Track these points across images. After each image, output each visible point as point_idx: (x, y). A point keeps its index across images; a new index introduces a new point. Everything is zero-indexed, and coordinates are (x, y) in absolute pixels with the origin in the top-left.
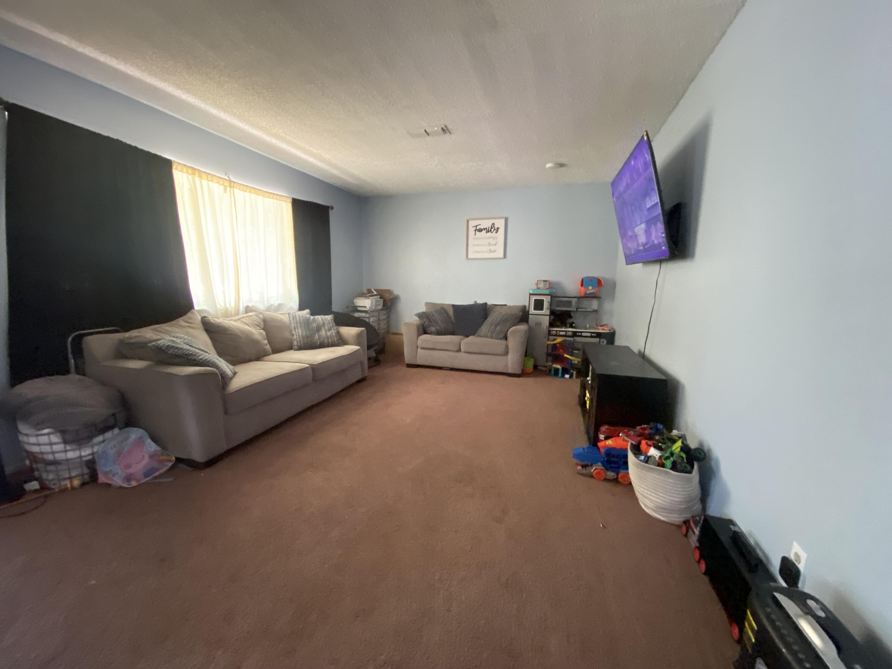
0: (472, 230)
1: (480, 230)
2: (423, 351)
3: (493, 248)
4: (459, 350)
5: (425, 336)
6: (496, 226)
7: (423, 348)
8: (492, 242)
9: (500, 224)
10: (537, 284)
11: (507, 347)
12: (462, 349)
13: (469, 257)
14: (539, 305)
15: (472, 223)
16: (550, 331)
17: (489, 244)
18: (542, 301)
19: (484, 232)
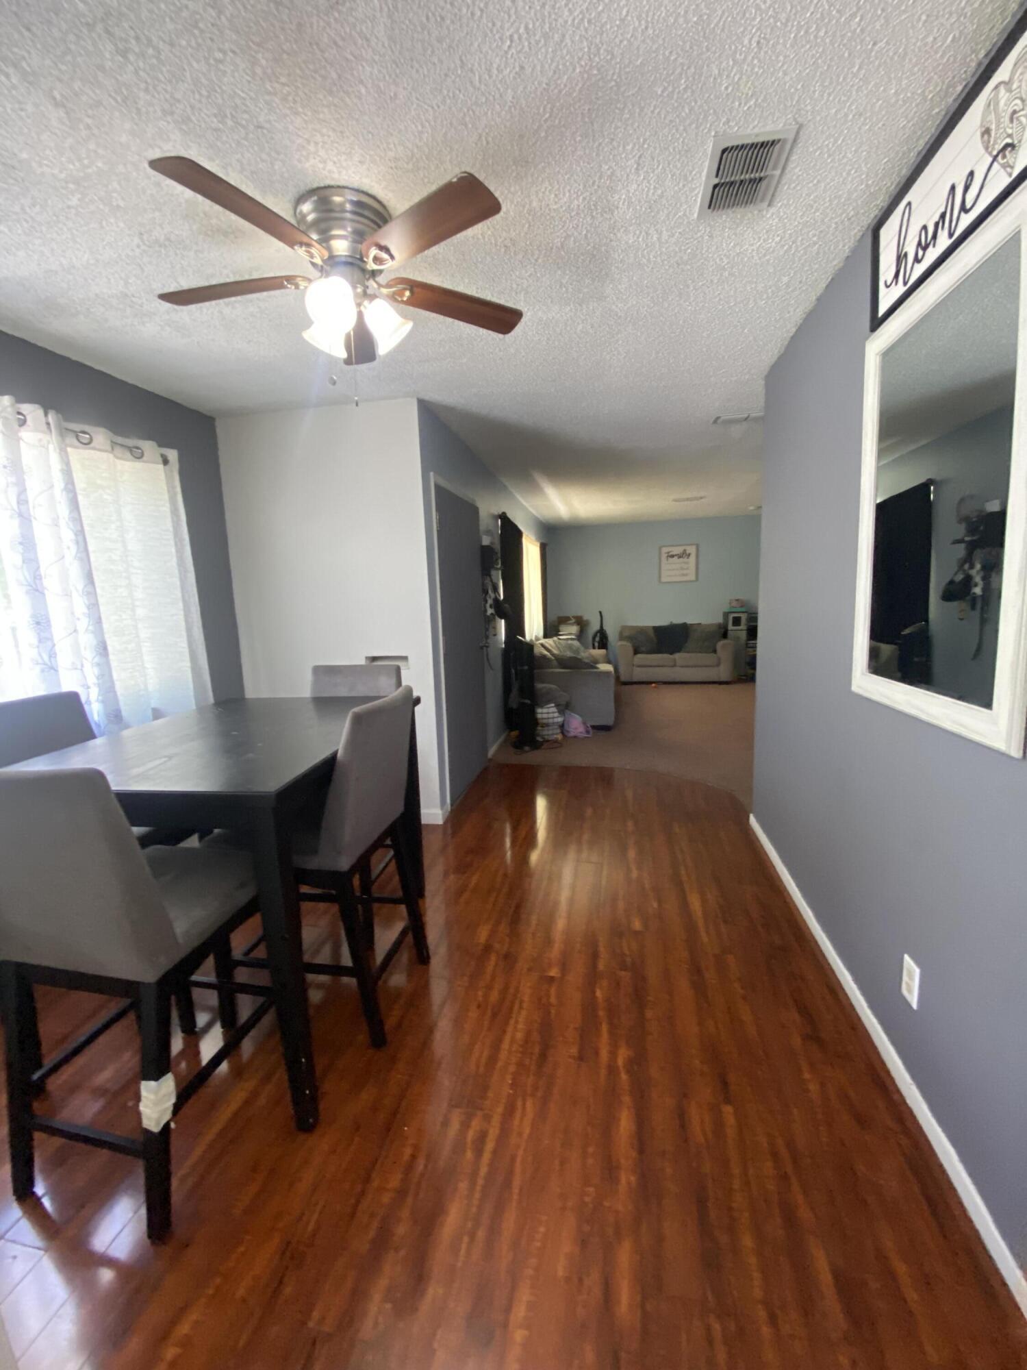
0: (664, 556)
1: (672, 556)
2: (639, 669)
3: (685, 572)
4: (675, 666)
5: (639, 656)
6: (688, 552)
7: (639, 666)
8: (685, 566)
9: (692, 550)
10: (730, 603)
11: (719, 659)
12: (678, 664)
13: (664, 579)
14: (737, 621)
15: (665, 550)
16: (747, 644)
17: (682, 569)
18: (740, 618)
19: (676, 558)
